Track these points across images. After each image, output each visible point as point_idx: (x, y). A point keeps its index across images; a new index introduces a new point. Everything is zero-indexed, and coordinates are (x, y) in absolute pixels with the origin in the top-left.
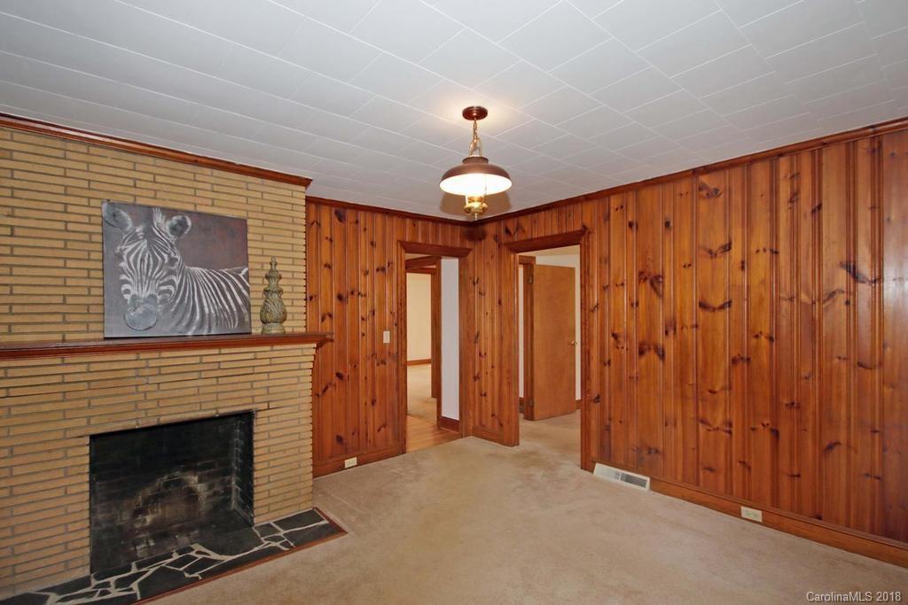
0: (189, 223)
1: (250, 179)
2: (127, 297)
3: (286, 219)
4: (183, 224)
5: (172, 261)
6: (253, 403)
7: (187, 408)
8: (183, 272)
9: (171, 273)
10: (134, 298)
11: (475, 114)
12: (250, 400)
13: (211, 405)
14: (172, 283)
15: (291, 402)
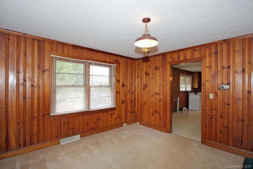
11: (146, 20)
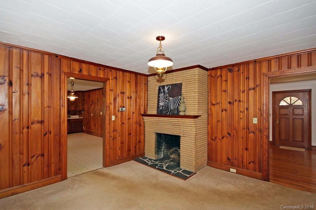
0: (170, 87)
1: (184, 71)
2: (160, 105)
3: (192, 80)
4: (169, 87)
5: (167, 96)
6: (180, 134)
7: (167, 131)
8: (168, 99)
9: (166, 99)
10: (161, 105)
11: (160, 38)
12: (179, 133)
13: (172, 132)
14: (166, 102)
15: (189, 136)
